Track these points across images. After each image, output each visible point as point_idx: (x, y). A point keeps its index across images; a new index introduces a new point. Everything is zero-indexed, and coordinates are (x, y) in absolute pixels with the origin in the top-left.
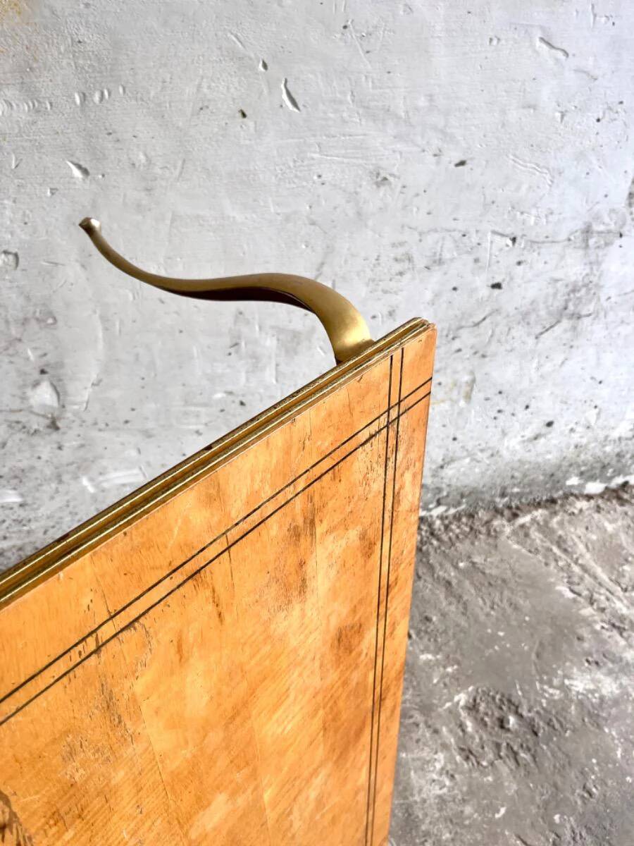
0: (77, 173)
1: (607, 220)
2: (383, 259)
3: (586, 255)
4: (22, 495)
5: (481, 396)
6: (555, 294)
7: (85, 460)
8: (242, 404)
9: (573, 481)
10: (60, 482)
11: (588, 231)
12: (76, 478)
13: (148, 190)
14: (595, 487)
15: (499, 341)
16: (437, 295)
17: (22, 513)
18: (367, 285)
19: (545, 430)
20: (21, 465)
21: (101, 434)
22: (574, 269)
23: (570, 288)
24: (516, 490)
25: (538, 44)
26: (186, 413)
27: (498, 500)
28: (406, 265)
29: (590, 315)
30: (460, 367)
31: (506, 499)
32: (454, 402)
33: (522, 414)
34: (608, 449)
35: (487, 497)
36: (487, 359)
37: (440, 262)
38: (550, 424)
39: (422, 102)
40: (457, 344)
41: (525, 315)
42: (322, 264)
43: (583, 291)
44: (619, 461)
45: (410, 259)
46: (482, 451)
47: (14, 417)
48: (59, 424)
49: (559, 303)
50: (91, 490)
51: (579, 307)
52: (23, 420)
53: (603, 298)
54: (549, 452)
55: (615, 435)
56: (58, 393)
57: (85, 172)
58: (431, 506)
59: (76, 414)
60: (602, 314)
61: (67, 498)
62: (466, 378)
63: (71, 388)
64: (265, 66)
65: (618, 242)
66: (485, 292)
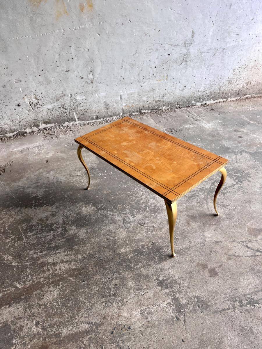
0: (98, 35)
1: (189, 41)
2: (147, 49)
3: (186, 48)
4: (86, 97)
5: (169, 79)
6: (181, 56)
7: (97, 90)
8: (124, 79)
9: (193, 102)
10: (92, 94)
11: (185, 43)
12: (95, 94)
13: (108, 37)
14: (199, 104)
15: (171, 66)
16: (158, 57)
17: (85, 101)
18: (145, 54)
19: (184, 88)
20: (86, 90)
21: (100, 85)
22: (184, 51)
23: (184, 55)
24: (180, 103)
25: (170, 9)
26: (114, 81)
27: (177, 106)
28: (152, 50)
29: (189, 61)
30: (164, 72)
31: (179, 105)
32: (164, 80)
33: (178, 84)
34: (200, 94)
35: (174, 105)
36: (169, 71)
37: (158, 50)
38: (185, 87)
39: (151, 20)
40: (163, 67)
41: (176, 61)
42: (137, 50)
43: (187, 55)
44: (203, 97)
45: (152, 49)
46: (171, 92)
47: (86, 80)
48: (93, 82)
49: (182, 58)
50: (97, 97)
51: (187, 59)
52: (87, 81)
53: (191, 57)
54: (186, 94)
55: (201, 90)
56: (93, 76)
57: (99, 35)
58: (162, 106)
59: (96, 80)
60: (192, 61)
61: (93, 98)
62: (166, 75)
63: (95, 74)
64: (126, 16)
65: (192, 45)
66: (167, 56)
